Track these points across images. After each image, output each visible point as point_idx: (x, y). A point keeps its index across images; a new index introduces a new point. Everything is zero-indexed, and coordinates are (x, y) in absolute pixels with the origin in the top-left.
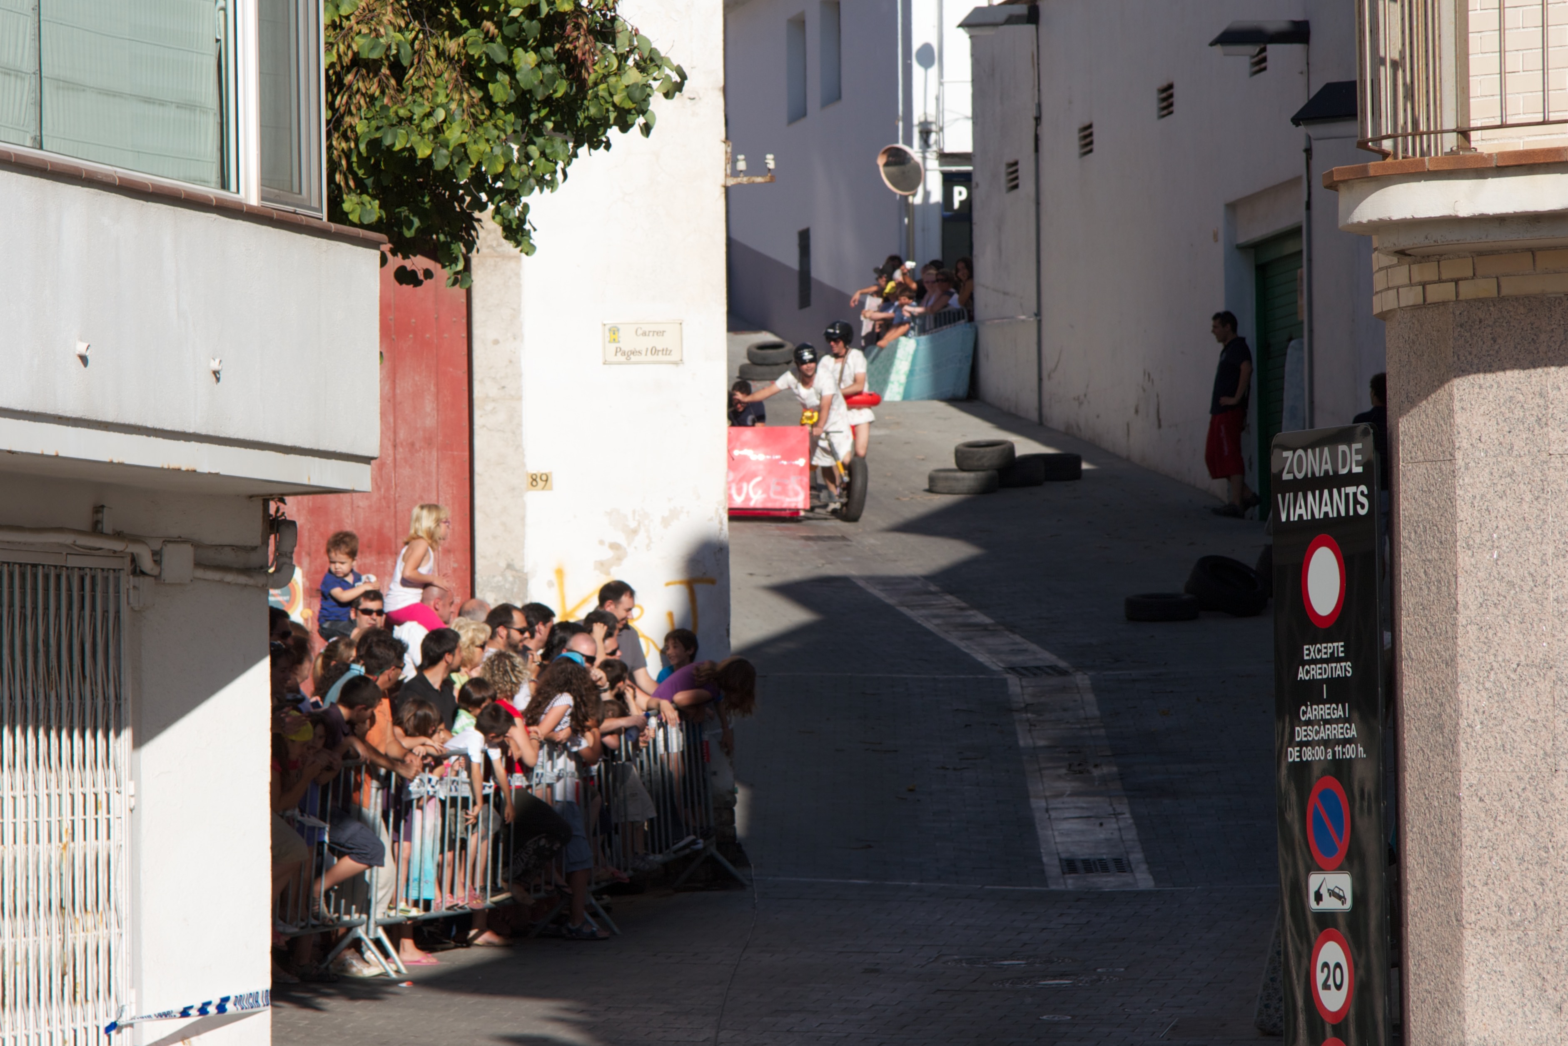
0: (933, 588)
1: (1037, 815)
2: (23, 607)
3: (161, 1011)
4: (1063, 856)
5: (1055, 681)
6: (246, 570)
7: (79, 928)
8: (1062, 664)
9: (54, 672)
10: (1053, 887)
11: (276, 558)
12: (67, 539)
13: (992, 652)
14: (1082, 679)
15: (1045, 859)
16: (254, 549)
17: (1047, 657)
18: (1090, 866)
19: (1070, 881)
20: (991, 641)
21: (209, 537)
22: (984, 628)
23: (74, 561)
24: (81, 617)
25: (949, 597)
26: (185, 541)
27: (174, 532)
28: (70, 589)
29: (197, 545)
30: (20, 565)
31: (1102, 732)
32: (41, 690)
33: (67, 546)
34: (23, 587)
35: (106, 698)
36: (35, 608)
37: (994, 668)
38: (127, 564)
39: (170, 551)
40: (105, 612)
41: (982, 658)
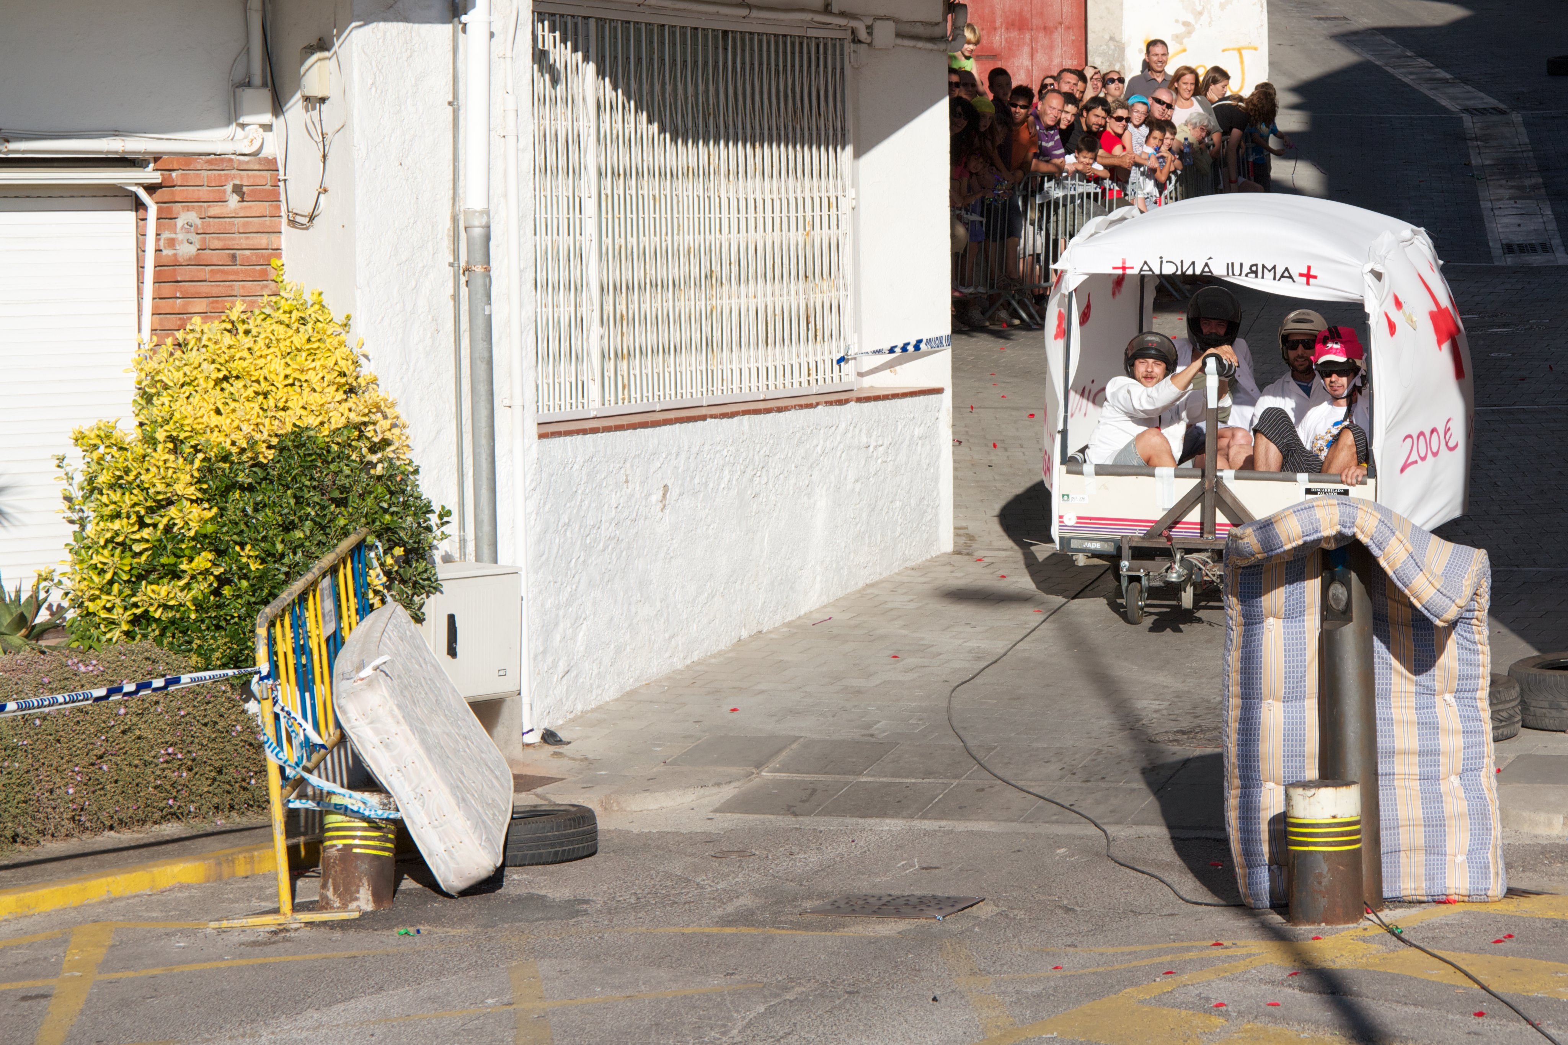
0: (1409, 54)
1: (1485, 213)
2: (777, 65)
3: (876, 349)
4: (1504, 242)
5: (1496, 118)
6: (932, 39)
7: (818, 291)
8: (1502, 106)
9: (799, 111)
10: (1497, 264)
11: (953, 31)
12: (808, 17)
13: (1453, 98)
14: (1516, 117)
15: (1491, 244)
16: (937, 24)
17: (1491, 102)
18: (1523, 248)
19: (1509, 259)
20: (1450, 90)
21: (906, 16)
22: (1446, 81)
23: (812, 33)
24: (817, 72)
25: (1421, 60)
26: (888, 19)
27: (881, 12)
28: (809, 53)
29: (896, 21)
30: (775, 35)
31: (1531, 154)
32: (790, 124)
33: (808, 22)
34: (777, 52)
35: (835, 130)
36: (785, 66)
37: (1454, 109)
38: (848, 35)
39: (878, 25)
40: (834, 68)
41: (1444, 102)
